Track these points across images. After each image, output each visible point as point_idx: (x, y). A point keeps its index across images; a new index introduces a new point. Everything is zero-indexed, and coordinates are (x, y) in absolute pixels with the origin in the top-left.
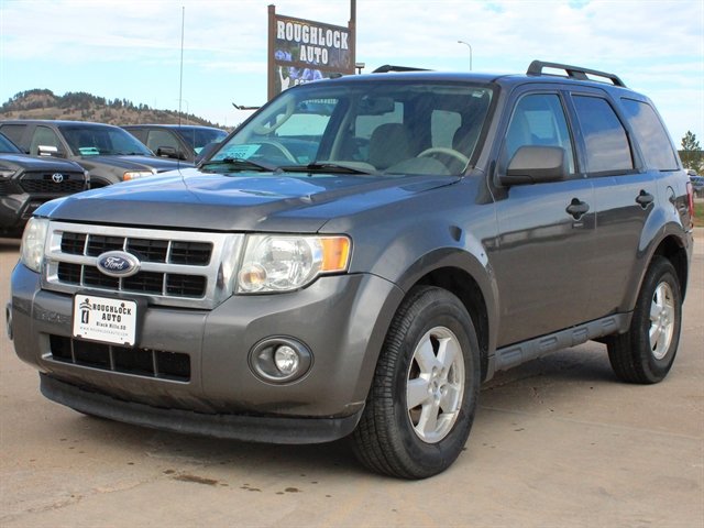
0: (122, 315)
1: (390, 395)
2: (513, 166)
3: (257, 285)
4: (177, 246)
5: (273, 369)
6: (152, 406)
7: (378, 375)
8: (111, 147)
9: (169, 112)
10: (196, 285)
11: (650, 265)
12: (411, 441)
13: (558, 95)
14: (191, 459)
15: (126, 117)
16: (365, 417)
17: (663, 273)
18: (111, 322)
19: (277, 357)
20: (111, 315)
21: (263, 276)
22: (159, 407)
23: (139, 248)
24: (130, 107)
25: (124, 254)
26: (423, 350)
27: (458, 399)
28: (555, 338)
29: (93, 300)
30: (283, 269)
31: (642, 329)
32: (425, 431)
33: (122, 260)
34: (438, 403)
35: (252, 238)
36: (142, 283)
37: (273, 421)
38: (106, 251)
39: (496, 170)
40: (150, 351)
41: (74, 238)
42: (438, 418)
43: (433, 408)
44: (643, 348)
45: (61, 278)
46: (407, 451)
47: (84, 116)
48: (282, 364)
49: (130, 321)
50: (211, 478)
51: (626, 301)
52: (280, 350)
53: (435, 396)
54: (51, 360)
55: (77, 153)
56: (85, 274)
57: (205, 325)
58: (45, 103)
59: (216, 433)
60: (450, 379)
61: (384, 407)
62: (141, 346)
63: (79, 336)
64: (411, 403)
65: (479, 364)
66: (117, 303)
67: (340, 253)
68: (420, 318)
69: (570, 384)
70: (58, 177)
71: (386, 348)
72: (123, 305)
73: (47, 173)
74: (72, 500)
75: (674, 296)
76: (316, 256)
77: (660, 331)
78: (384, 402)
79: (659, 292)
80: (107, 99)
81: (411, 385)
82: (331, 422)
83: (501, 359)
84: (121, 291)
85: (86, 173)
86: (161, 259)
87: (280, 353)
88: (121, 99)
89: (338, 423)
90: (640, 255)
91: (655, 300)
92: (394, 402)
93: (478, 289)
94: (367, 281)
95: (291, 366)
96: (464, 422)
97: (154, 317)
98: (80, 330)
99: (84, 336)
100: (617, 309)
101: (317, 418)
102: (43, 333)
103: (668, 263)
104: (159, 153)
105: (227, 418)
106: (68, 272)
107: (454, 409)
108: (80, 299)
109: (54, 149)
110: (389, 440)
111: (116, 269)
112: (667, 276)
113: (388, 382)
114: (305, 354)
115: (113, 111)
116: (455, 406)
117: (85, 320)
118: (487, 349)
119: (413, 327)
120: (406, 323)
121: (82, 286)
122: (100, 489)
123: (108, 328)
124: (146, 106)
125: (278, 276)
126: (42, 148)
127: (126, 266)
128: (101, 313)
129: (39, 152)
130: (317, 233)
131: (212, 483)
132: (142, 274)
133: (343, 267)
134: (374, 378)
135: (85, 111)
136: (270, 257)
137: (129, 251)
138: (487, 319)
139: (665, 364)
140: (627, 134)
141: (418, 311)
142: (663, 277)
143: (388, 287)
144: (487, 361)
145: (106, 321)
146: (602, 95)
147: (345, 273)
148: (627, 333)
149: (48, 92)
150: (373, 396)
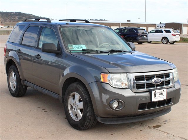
0: (163, 93)
18: (161, 95)
20: (161, 94)
29: (157, 91)
33: (159, 80)
36: (160, 84)
41: (139, 77)
63: (154, 101)
66: (162, 90)
72: (164, 90)
98: (154, 99)
99: (155, 101)
106: (140, 86)
108: (153, 92)
111: (158, 83)
117: (155, 97)
121: (146, 89)
123: (160, 97)
127: (160, 81)
128: (159, 93)
145: (160, 95)
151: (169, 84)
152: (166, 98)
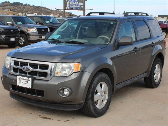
0: (28, 81)
1: (90, 99)
2: (120, 42)
3: (59, 75)
4: (41, 65)
5: (64, 94)
6: (36, 101)
7: (88, 94)
8: (25, 22)
9: (39, 7)
10: (45, 75)
11: (154, 60)
12: (95, 109)
13: (132, 21)
14: (45, 112)
15: (29, 8)
16: (85, 104)
17: (158, 62)
19: (64, 91)
20: (26, 81)
21: (61, 72)
22: (37, 101)
23: (32, 65)
24: (30, 6)
25: (28, 67)
26: (98, 88)
27: (107, 98)
28: (131, 80)
29: (22, 77)
30: (65, 70)
31: (152, 76)
32: (99, 106)
33: (28, 68)
34: (102, 99)
35: (58, 64)
36: (33, 74)
37: (63, 105)
38: (24, 66)
39: (116, 43)
40: (35, 89)
41: (17, 62)
42: (102, 102)
43: (101, 101)
44: (152, 80)
45: (14, 71)
46: (95, 111)
47: (18, 8)
48: (65, 93)
49: (30, 83)
50: (49, 117)
51: (148, 69)
52: (65, 90)
53: (101, 98)
54: (12, 90)
55: (17, 24)
56: (19, 71)
57: (47, 84)
58: (8, 5)
59: (50, 108)
60: (105, 93)
61: (89, 102)
62: (33, 88)
63: (18, 85)
64: (95, 100)
65: (112, 89)
66: (27, 78)
67: (78, 67)
68: (97, 80)
69: (135, 88)
70: (12, 31)
71: (89, 88)
72: (28, 79)
73: (9, 30)
74: (18, 124)
75: (161, 67)
76: (73, 68)
77: (157, 76)
78: (89, 101)
79: (157, 66)
80: (24, 4)
81: (95, 96)
82: (77, 106)
83: (117, 87)
84: (28, 75)
85: (19, 29)
86: (37, 68)
87: (65, 91)
88: (27, 4)
89: (78, 106)
90: (152, 56)
91: (156, 68)
92: (91, 100)
93: (111, 72)
94: (85, 73)
95: (67, 93)
96: (108, 103)
97: (36, 82)
98: (19, 84)
100: (146, 71)
101: (74, 105)
102: (10, 84)
103: (159, 59)
104: (37, 23)
105: (53, 104)
106: (15, 70)
107: (106, 100)
108: (18, 77)
109: (11, 23)
110: (90, 109)
111: (26, 70)
112: (159, 62)
113: (90, 96)
114: (70, 91)
115: (25, 7)
116: (106, 99)
117: (20, 82)
118: (114, 86)
119: (96, 83)
120: (94, 82)
121: (19, 74)
122: (24, 121)
123: (25, 84)
124: (33, 5)
125: (64, 72)
126: (8, 23)
127: (29, 70)
128: (23, 80)
129: (7, 24)
130: (73, 63)
131: (49, 119)
132: (32, 71)
133: (79, 70)
134: (87, 95)
135: (18, 7)
136: (62, 68)
137: (29, 66)
138: (114, 79)
139: (158, 83)
140: (149, 28)
141: (97, 79)
142: (158, 63)
143: (90, 74)
144: (114, 88)
145: (24, 82)
146: (143, 19)
147: (79, 72)
148: (148, 77)
149: (9, 2)
150: (86, 99)
152: (31, 88)
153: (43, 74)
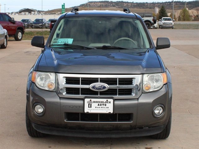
0: (107, 104)
20: (102, 104)
29: (93, 100)
33: (102, 86)
36: (108, 92)
40: (116, 114)
54: (69, 121)
56: (82, 91)
72: (107, 100)
86: (116, 84)
98: (88, 110)
99: (90, 112)
102: (65, 113)
108: (87, 100)
111: (100, 89)
121: (81, 95)
123: (101, 108)
127: (105, 87)
128: (97, 104)
130: (162, 72)
147: (167, 83)
151: (130, 94)
152: (112, 112)
153: (125, 91)
